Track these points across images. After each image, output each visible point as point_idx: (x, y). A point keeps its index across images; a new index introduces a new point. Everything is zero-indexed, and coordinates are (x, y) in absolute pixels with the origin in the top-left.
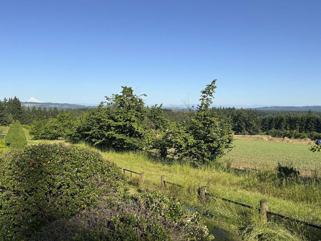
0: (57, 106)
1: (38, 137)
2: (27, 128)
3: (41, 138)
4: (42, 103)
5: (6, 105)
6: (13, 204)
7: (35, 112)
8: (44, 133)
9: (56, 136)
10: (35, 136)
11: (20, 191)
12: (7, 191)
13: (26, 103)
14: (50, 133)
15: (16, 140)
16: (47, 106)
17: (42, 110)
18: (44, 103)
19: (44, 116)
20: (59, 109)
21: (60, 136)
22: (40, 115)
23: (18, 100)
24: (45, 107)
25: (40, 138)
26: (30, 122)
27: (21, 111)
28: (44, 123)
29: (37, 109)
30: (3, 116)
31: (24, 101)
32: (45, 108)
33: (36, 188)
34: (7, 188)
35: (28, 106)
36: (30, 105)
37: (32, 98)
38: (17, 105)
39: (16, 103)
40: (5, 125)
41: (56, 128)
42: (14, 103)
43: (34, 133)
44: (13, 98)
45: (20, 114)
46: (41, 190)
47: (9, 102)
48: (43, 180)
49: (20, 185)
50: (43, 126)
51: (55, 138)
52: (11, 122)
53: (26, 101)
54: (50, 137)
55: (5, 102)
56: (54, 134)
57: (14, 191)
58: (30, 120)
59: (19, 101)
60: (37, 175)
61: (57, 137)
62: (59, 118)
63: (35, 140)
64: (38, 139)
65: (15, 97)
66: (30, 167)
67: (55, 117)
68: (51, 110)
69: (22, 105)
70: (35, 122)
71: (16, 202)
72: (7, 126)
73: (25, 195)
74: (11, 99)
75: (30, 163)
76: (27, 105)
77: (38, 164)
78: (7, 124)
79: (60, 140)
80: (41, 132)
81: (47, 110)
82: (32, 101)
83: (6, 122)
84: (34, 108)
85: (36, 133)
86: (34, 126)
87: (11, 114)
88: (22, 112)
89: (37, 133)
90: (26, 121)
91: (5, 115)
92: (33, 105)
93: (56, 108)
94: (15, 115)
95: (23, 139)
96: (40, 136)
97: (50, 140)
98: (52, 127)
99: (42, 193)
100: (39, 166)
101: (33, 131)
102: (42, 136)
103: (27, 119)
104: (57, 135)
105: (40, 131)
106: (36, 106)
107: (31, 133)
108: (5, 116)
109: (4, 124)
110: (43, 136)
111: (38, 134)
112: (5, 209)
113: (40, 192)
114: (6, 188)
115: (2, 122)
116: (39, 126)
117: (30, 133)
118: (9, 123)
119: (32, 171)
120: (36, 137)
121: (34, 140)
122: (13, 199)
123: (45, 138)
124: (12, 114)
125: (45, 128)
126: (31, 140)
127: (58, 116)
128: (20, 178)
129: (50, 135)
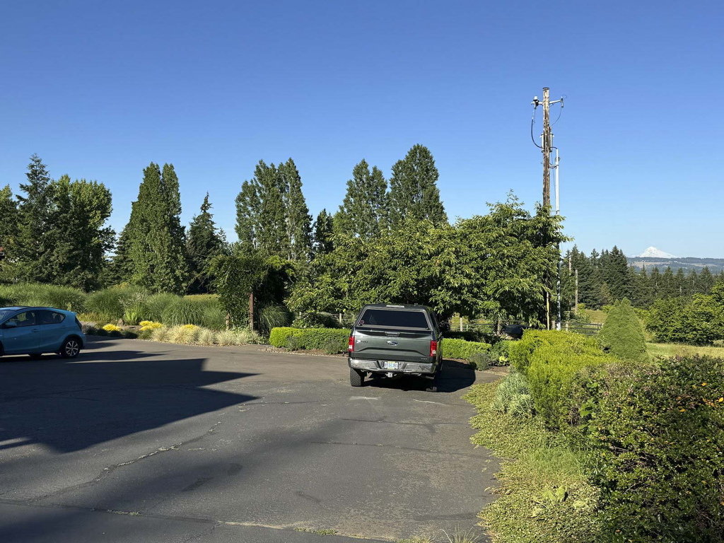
0: (710, 265)
1: (667, 336)
2: (640, 315)
3: (673, 340)
4: (673, 260)
5: (595, 264)
6: (639, 484)
7: (658, 279)
8: (681, 329)
9: (708, 337)
10: (659, 333)
11: (655, 458)
12: (626, 452)
13: (638, 259)
14: (695, 330)
15: (623, 341)
16: (685, 266)
17: (675, 274)
18: (678, 259)
19: (678, 288)
20: (713, 272)
21: (718, 337)
22: (669, 286)
23: (622, 254)
24: (681, 269)
25: (671, 339)
26: (646, 302)
27: (627, 277)
28: (679, 305)
29: (662, 273)
30: (589, 288)
31: (634, 256)
32: (680, 271)
33: (693, 457)
34: (627, 446)
35: (641, 267)
36: (647, 264)
37: (652, 248)
38: (619, 264)
39: (616, 260)
40: (594, 307)
41: (709, 317)
42: (612, 261)
43: (656, 327)
44: (610, 250)
45: (624, 284)
46: (703, 462)
47: (602, 260)
48: (708, 441)
49: (655, 442)
50: (677, 313)
51: (707, 342)
52: (606, 301)
53: (638, 256)
54: (693, 338)
55: (594, 259)
56: (705, 330)
57: (641, 454)
58: (647, 297)
59: (624, 257)
60: (695, 428)
61: (712, 338)
62: (716, 293)
63: (659, 342)
64: (665, 342)
65: (615, 248)
66: (676, 406)
67: (705, 291)
68: (695, 275)
69: (628, 265)
70: (659, 301)
71: (645, 480)
72: (598, 310)
73: (667, 468)
74: (607, 251)
75: (676, 397)
76: (640, 265)
77: (695, 400)
78: (597, 306)
79: (717, 345)
80: (672, 326)
81: (686, 275)
82: (653, 256)
83: (596, 300)
84: (656, 270)
85: (661, 326)
86: (656, 310)
87: (605, 284)
88: (628, 281)
89: (663, 329)
90: (637, 299)
91: (593, 286)
92: (653, 263)
93: (707, 269)
94: (614, 287)
95: (637, 339)
96: (670, 334)
97: (695, 345)
98: (699, 314)
99: (706, 470)
100: (697, 406)
101: (654, 322)
102: (674, 335)
103: (639, 294)
104: (712, 333)
105: (672, 324)
106: (660, 265)
107: (651, 328)
108: (593, 289)
109: (591, 306)
110: (677, 334)
111: (666, 330)
112: (623, 490)
113: (702, 467)
114: (624, 444)
115: (588, 300)
116: (668, 312)
117: (648, 327)
118: (601, 304)
119: (681, 416)
120: (661, 335)
121: (656, 342)
122: (641, 471)
123: (681, 340)
124: (608, 283)
125: (683, 317)
126: (651, 342)
127: (714, 289)
128: (653, 429)
129: (695, 332)
